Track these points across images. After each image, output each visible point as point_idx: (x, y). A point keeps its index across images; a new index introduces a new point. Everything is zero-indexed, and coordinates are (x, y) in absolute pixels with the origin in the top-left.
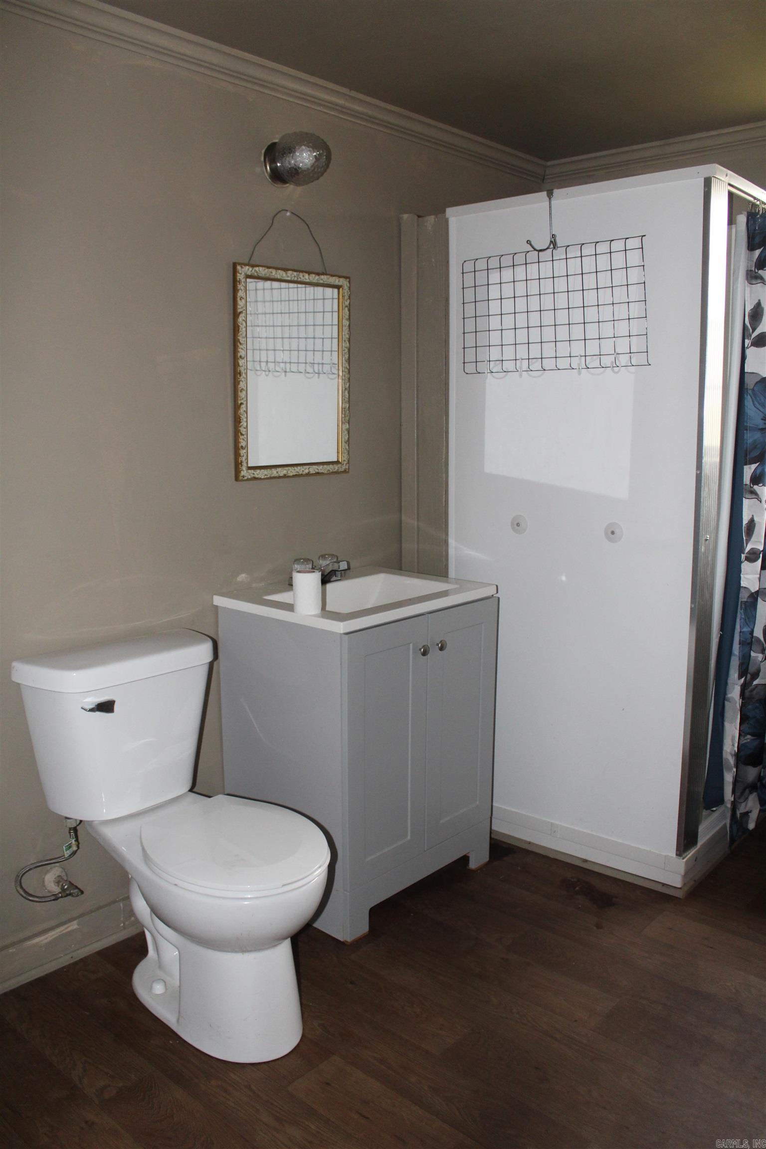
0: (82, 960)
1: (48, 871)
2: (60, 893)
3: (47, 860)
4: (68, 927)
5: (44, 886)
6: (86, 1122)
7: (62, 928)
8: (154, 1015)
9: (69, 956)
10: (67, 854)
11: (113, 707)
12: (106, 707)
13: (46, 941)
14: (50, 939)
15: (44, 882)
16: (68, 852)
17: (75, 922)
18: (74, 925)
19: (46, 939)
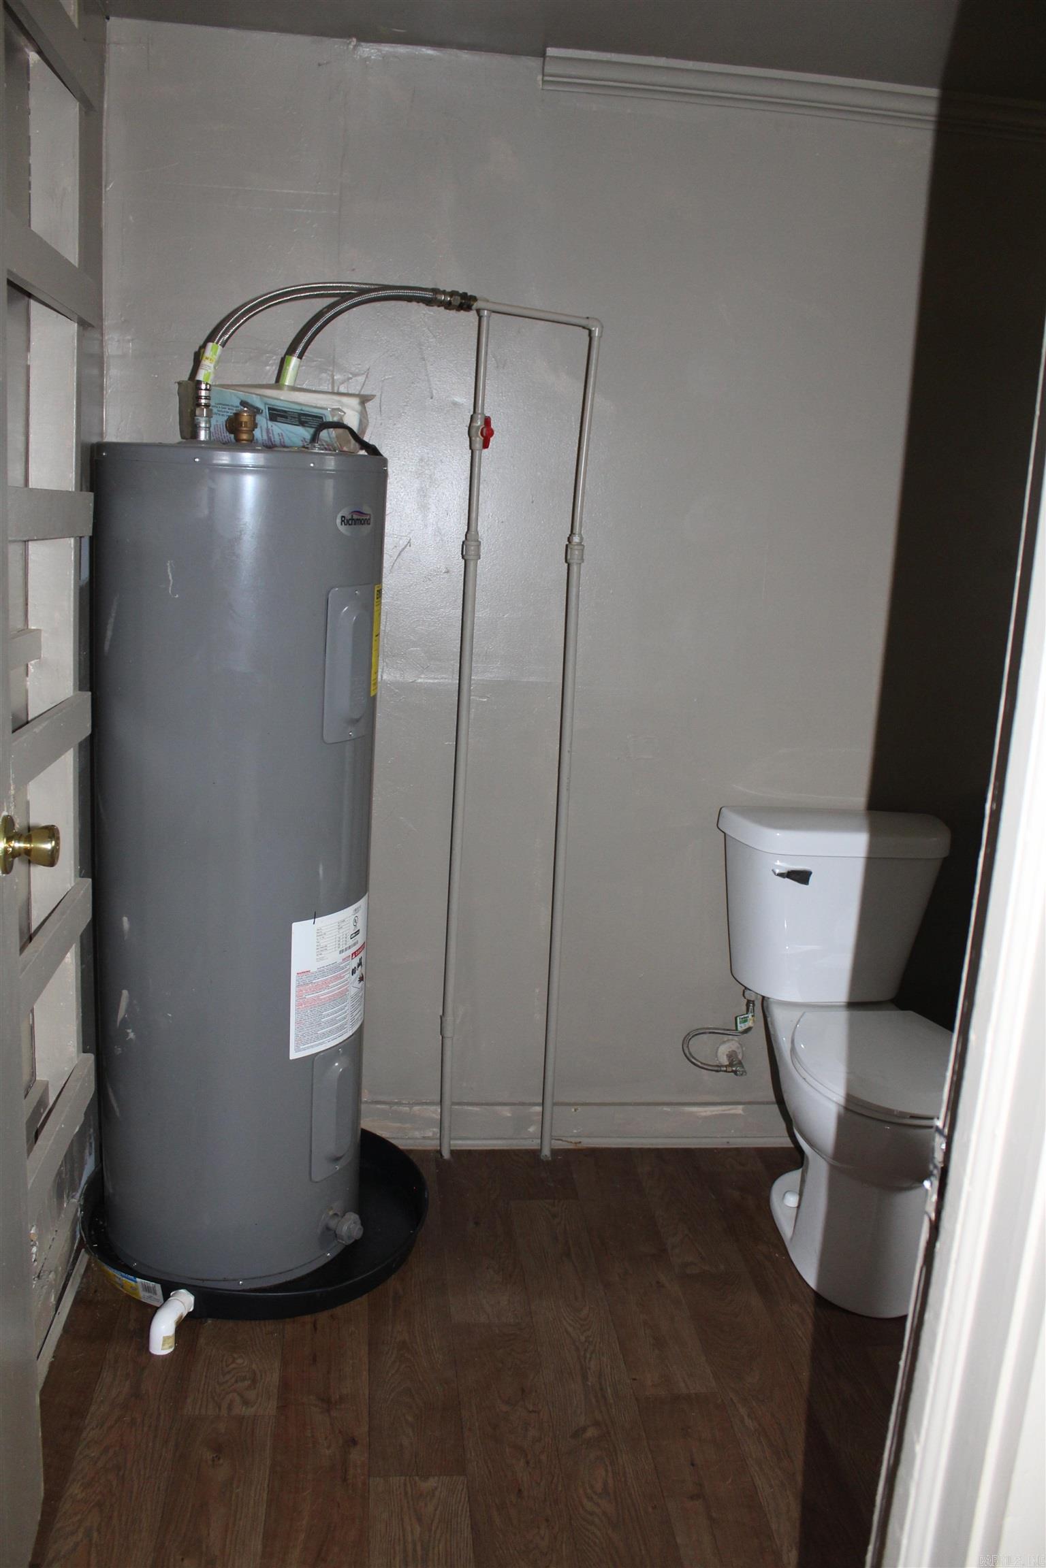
0: (737, 1149)
1: (724, 1042)
2: (726, 1066)
3: (724, 1030)
4: (729, 1110)
5: (717, 1056)
6: (658, 1282)
7: (724, 1107)
8: (775, 1224)
9: (725, 1140)
10: (741, 1027)
11: (809, 879)
12: (801, 877)
13: (704, 1114)
14: (709, 1113)
15: (717, 1052)
16: (742, 1025)
17: (741, 1107)
18: (739, 1110)
19: (705, 1111)
